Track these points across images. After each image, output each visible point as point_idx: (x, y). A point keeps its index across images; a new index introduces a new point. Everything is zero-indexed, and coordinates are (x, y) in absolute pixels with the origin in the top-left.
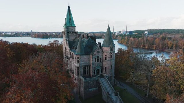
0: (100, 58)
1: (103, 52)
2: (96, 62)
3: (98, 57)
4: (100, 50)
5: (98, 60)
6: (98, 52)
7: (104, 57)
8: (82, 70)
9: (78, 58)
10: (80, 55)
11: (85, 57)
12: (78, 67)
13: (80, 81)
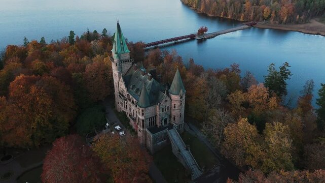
0: (168, 107)
1: (171, 100)
2: (163, 111)
3: (165, 107)
4: (168, 99)
5: (165, 109)
6: (166, 101)
7: (173, 105)
8: (147, 122)
9: (143, 111)
10: (145, 108)
11: (151, 108)
12: (143, 120)
13: (146, 134)
